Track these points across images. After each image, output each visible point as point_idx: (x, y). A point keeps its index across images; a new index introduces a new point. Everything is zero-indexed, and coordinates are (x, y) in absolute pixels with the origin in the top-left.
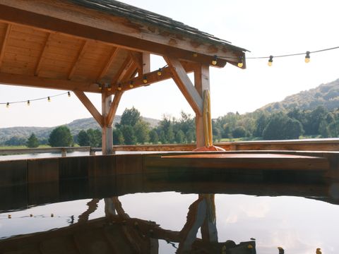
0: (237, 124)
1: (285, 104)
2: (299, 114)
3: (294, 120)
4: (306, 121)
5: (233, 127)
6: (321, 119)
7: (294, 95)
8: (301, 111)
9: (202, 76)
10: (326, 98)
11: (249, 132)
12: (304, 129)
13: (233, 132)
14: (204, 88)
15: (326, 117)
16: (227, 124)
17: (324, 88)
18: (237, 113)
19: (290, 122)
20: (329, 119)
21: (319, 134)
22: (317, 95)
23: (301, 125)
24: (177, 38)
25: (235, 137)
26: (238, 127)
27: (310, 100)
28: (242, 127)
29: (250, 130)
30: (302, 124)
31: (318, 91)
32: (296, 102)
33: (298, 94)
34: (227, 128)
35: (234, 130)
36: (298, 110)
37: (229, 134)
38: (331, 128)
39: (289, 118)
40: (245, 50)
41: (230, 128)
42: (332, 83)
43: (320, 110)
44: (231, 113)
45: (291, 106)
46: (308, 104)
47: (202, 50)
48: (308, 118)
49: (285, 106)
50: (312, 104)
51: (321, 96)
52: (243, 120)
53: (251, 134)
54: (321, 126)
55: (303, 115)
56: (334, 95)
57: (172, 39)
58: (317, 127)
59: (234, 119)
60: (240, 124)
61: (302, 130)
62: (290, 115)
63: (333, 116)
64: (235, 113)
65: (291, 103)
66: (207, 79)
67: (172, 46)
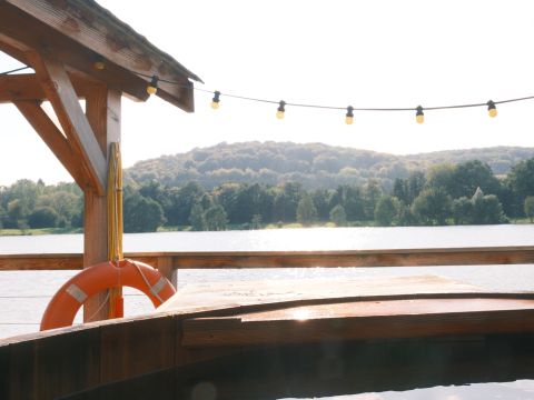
0: (38, 202)
1: (135, 173)
2: (158, 192)
3: (149, 201)
4: (170, 203)
5: (31, 206)
6: (192, 202)
7: (151, 161)
8: (161, 188)
9: (108, 111)
10: (202, 170)
11: (63, 217)
12: (165, 216)
13: (28, 217)
14: (110, 139)
15: (201, 199)
16: (16, 201)
17: (200, 155)
18: (40, 182)
19: (143, 203)
20: (205, 203)
21: (189, 224)
22: (188, 164)
23: (161, 210)
24: (83, 19)
25: (32, 228)
26: (40, 208)
27: (176, 170)
28: (50, 208)
29: (66, 214)
30: (163, 208)
31: (190, 158)
32: (154, 172)
33: (157, 159)
34: (17, 209)
35: (31, 213)
36: (158, 185)
37: (19, 222)
38: (208, 217)
39: (142, 198)
40: (196, 78)
41: (23, 209)
42: (212, 148)
43: (192, 188)
44: (27, 182)
45: (145, 178)
46: (174, 177)
47: (124, 60)
48: (173, 198)
49: (134, 177)
50: (180, 177)
51: (194, 166)
52: (53, 195)
53: (70, 222)
54: (192, 212)
55: (165, 194)
56: (213, 167)
57: (69, 19)
58: (187, 214)
59: (33, 192)
60: (46, 203)
61: (163, 218)
62: (144, 192)
63: (211, 198)
64: (36, 181)
65: (146, 172)
66: (117, 120)
67: (66, 32)
